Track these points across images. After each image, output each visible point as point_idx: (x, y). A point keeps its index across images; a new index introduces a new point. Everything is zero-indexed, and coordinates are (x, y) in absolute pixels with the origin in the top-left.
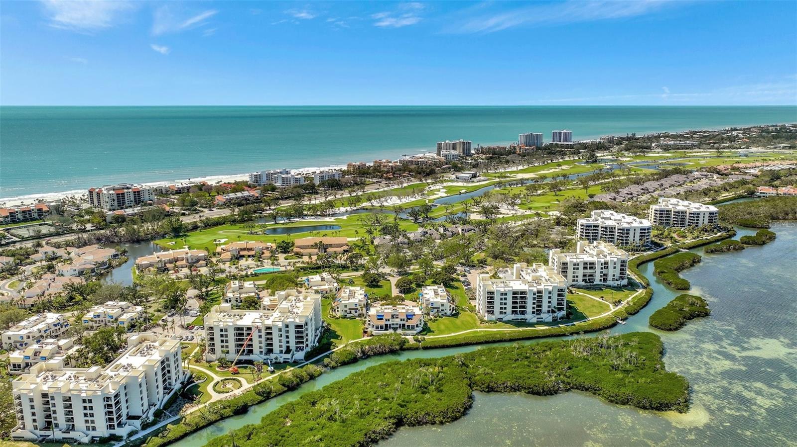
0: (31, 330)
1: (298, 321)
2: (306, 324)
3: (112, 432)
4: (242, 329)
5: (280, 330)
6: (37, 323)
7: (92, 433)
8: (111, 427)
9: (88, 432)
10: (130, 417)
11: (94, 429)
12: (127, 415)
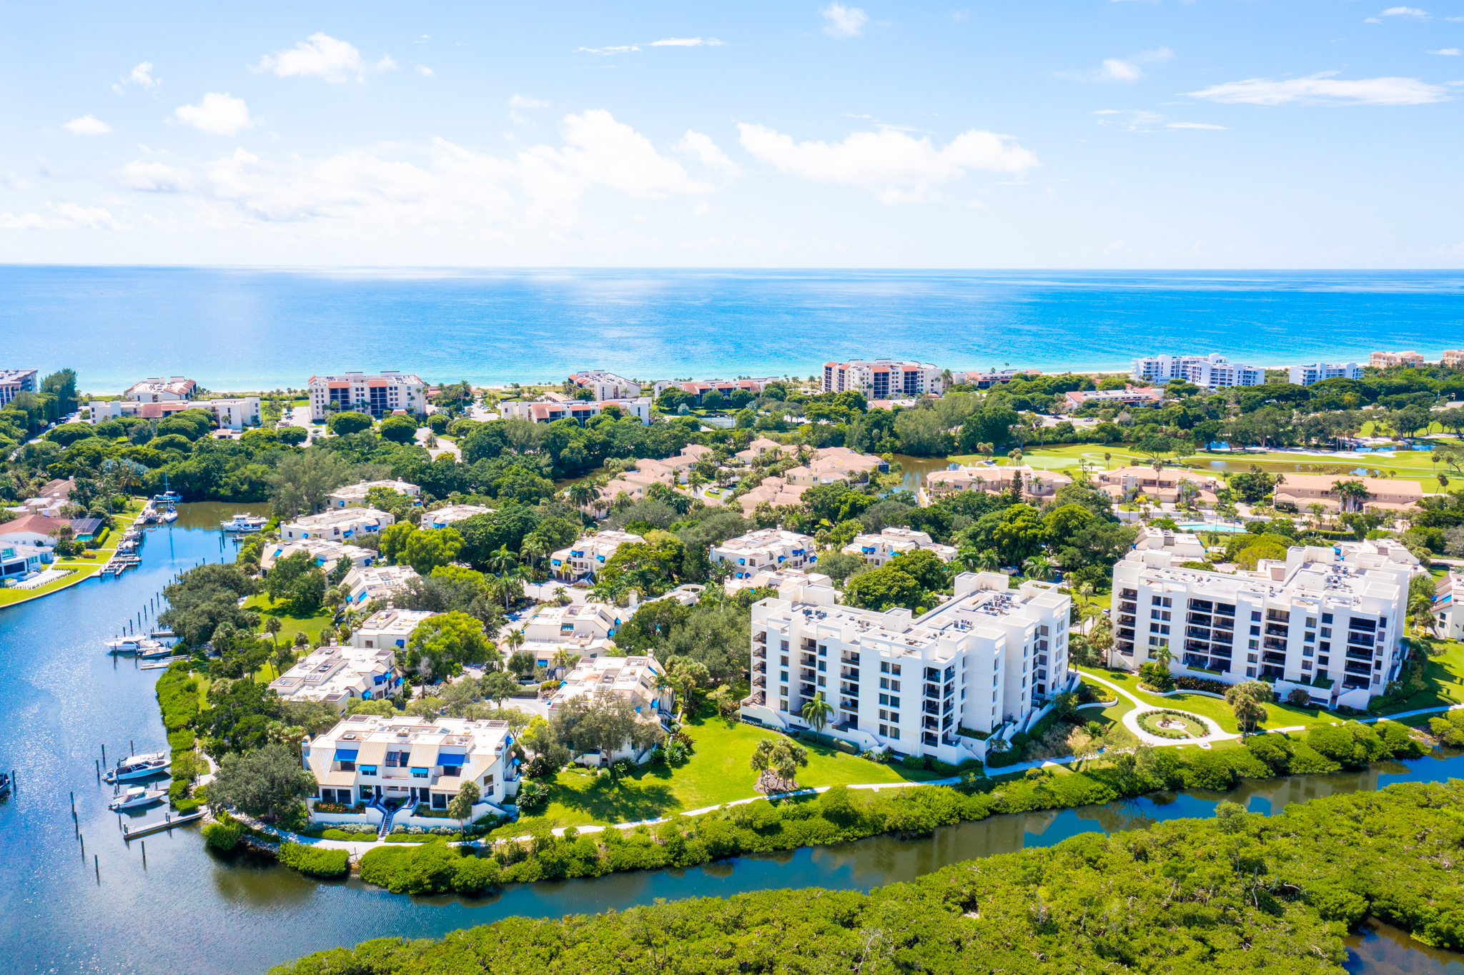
0: (758, 551)
1: (1361, 611)
2: (1383, 622)
3: (930, 750)
4: (1207, 605)
5: (1310, 622)
6: (765, 541)
7: (889, 742)
8: (929, 739)
9: (882, 739)
10: (963, 731)
11: (896, 734)
12: (960, 724)
